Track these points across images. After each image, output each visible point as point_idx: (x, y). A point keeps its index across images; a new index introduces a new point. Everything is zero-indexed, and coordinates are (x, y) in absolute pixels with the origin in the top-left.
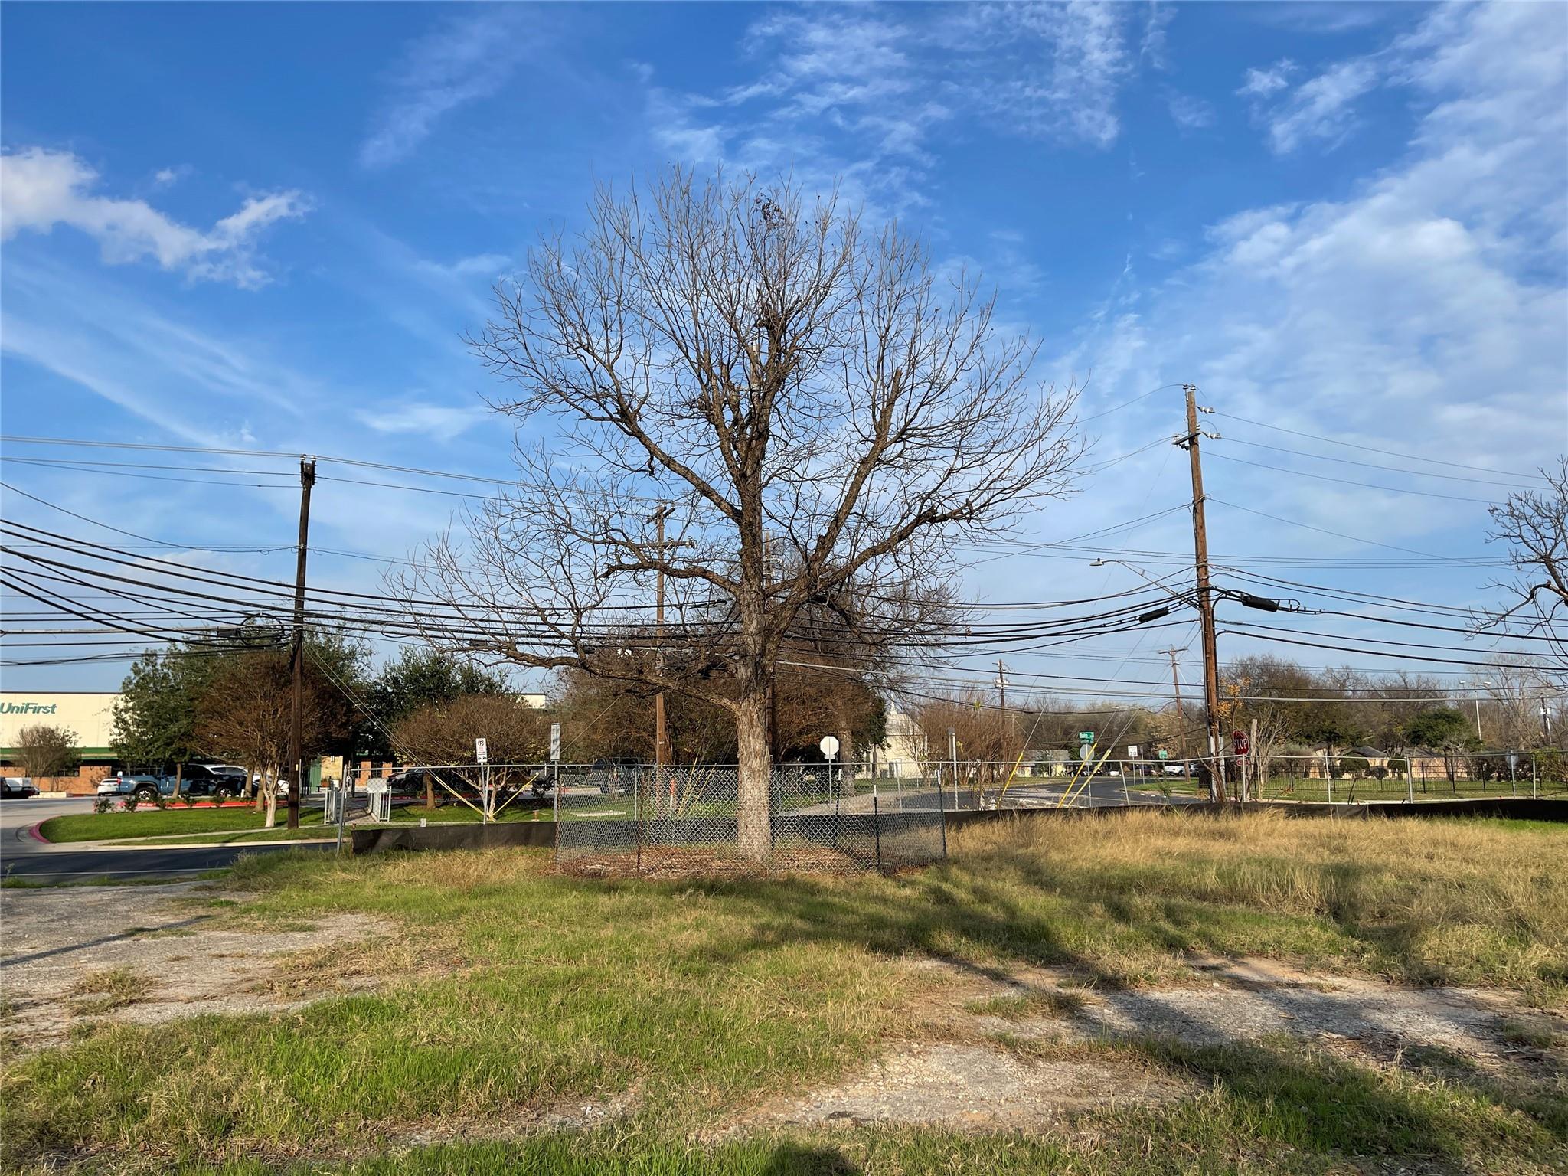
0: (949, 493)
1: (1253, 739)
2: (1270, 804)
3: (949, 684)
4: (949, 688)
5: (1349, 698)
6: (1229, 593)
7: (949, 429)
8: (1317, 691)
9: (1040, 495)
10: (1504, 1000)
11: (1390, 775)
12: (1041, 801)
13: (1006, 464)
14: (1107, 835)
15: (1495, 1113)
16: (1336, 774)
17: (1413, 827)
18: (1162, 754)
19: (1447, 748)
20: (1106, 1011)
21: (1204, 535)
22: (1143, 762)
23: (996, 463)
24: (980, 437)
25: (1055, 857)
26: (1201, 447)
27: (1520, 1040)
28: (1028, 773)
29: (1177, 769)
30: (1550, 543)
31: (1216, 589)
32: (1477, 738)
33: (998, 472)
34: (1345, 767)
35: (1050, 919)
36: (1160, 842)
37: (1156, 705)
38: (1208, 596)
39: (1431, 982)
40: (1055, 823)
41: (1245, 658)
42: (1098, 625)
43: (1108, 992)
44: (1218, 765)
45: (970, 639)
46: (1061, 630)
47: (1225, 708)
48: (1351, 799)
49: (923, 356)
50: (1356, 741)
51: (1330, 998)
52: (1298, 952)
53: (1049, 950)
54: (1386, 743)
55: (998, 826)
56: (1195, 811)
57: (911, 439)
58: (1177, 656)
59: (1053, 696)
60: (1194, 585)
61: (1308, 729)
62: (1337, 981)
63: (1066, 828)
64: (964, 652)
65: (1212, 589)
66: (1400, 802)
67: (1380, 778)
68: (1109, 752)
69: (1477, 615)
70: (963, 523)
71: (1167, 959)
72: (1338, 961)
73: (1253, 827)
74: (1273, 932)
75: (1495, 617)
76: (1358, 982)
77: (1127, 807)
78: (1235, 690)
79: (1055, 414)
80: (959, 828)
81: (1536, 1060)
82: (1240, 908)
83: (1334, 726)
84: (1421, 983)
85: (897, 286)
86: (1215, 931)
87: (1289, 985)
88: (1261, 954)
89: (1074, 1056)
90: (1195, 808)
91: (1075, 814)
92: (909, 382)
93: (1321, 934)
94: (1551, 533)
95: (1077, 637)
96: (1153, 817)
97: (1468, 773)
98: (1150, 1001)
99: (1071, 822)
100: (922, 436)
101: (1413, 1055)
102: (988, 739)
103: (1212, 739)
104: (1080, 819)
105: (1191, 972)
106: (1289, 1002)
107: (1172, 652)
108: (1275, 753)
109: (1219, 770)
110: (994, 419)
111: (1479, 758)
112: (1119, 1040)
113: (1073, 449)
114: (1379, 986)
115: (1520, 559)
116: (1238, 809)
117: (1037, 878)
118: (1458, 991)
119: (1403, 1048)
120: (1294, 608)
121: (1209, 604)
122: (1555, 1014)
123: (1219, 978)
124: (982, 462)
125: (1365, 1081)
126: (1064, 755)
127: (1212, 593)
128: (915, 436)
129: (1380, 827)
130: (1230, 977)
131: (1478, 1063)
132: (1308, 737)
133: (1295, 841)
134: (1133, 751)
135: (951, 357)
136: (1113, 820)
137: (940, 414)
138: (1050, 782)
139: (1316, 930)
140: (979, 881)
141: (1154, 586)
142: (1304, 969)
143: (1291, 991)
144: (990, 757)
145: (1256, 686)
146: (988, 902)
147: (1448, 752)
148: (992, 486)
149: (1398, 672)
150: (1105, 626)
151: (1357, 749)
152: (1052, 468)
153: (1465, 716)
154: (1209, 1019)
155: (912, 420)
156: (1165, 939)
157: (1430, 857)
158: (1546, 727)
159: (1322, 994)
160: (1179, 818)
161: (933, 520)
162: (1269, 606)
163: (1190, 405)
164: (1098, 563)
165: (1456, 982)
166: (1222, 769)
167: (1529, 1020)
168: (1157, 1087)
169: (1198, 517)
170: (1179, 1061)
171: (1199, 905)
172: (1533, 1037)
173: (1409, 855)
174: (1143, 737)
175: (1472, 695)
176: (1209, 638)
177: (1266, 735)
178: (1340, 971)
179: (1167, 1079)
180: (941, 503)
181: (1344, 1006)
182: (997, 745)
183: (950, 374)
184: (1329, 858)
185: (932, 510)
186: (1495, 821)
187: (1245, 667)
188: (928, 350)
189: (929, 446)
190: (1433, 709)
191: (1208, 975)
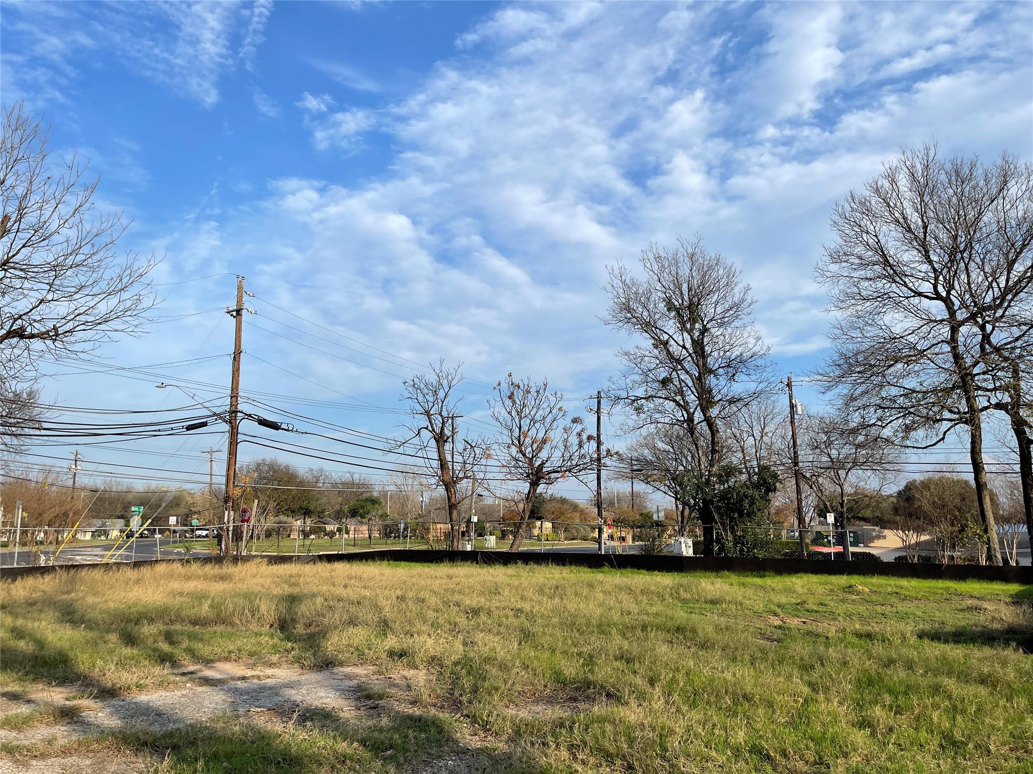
0: (38, 318)
1: (254, 513)
2: (258, 556)
3: (29, 467)
4: (28, 469)
5: (320, 487)
6: (250, 415)
7: (46, 269)
8: (302, 483)
9: (116, 331)
10: (365, 672)
11: (337, 536)
12: (94, 558)
13: (91, 304)
14: (138, 582)
15: (343, 746)
16: (306, 535)
17: (341, 567)
18: (195, 522)
19: (370, 519)
20: (100, 714)
21: (238, 376)
22: (179, 528)
23: (82, 301)
24: (71, 279)
25: (90, 600)
26: (243, 318)
27: (369, 697)
28: (88, 536)
29: (204, 533)
30: (431, 405)
31: (242, 412)
32: (386, 513)
33: (85, 309)
34: (313, 531)
35: (72, 649)
36: (176, 585)
37: (195, 488)
38: (236, 416)
39: (327, 665)
40: (97, 574)
41: (259, 460)
42: (155, 429)
43: (105, 700)
44: (228, 530)
45: (43, 432)
46: (124, 431)
47: (237, 492)
48: (309, 551)
49: (31, 210)
50: (320, 514)
51: (264, 684)
52: (251, 655)
53: (65, 672)
54: (338, 516)
55: (48, 578)
56: (206, 563)
57: (12, 271)
58: (215, 455)
59: (118, 479)
60: (228, 408)
61: (293, 507)
62: (269, 671)
63: (105, 577)
64: (40, 442)
65: (240, 412)
66: (336, 553)
67: (331, 538)
68: (150, 521)
69: (389, 441)
70: (49, 342)
71: (157, 670)
72: (275, 658)
73: (244, 572)
74: (239, 643)
75: (399, 443)
76: (284, 671)
77: (156, 561)
78: (245, 481)
79: (136, 275)
80: (14, 580)
81: (375, 708)
82: (220, 628)
83: (309, 505)
84: (322, 667)
85: (16, 152)
86: (198, 646)
87: (239, 679)
88: (227, 659)
89: (65, 752)
90: (207, 560)
91: (114, 568)
92: (16, 226)
93: (268, 640)
94: (431, 399)
95: (137, 437)
96: (176, 567)
97: (380, 534)
98: (136, 703)
99: (111, 573)
100: (22, 270)
101: (304, 715)
102: (56, 510)
103: (226, 513)
104: (118, 571)
105: (172, 678)
106: (236, 690)
107: (211, 452)
108: (270, 522)
109: (228, 534)
110: (85, 269)
111: (386, 525)
112: (103, 734)
113: (146, 303)
114: (296, 672)
115: (415, 412)
116: (236, 559)
117: (70, 617)
118: (341, 669)
119: (299, 711)
120: (290, 429)
121: (236, 422)
122: (391, 678)
123: (192, 680)
124: (70, 297)
125: (270, 738)
126: (120, 523)
127: (239, 414)
128: (15, 269)
129: (323, 568)
130: (200, 678)
131: (342, 715)
132: (293, 512)
133: (269, 580)
134: (173, 520)
135: (55, 215)
136: (145, 571)
137: (41, 256)
138: (106, 543)
139: (267, 638)
140: (20, 622)
141: (200, 406)
142: (253, 666)
143: (239, 682)
144: (57, 525)
145: (265, 478)
146: (21, 638)
147: (371, 522)
148: (78, 318)
149: (350, 473)
150: (159, 430)
151: (321, 520)
152: (129, 313)
153: (382, 500)
154: (177, 711)
155: (14, 256)
156: (159, 656)
157: (345, 586)
158: (422, 507)
159: (259, 682)
160: (195, 568)
161: (22, 337)
162: (274, 426)
163: (240, 288)
164: (162, 386)
165: (341, 664)
166: (230, 533)
167: (377, 684)
168: (125, 766)
169: (236, 363)
170: (145, 744)
171: (191, 629)
172: (376, 693)
173: (334, 585)
174: (183, 510)
175: (387, 488)
176: (233, 444)
177: (264, 510)
178: (275, 664)
179: (134, 759)
180: (30, 324)
181: (271, 688)
182: (66, 515)
183: (53, 227)
184: (287, 590)
185: (22, 329)
186: (385, 562)
187: (259, 465)
188: (36, 206)
189: (25, 278)
190: (367, 495)
191: (184, 678)
